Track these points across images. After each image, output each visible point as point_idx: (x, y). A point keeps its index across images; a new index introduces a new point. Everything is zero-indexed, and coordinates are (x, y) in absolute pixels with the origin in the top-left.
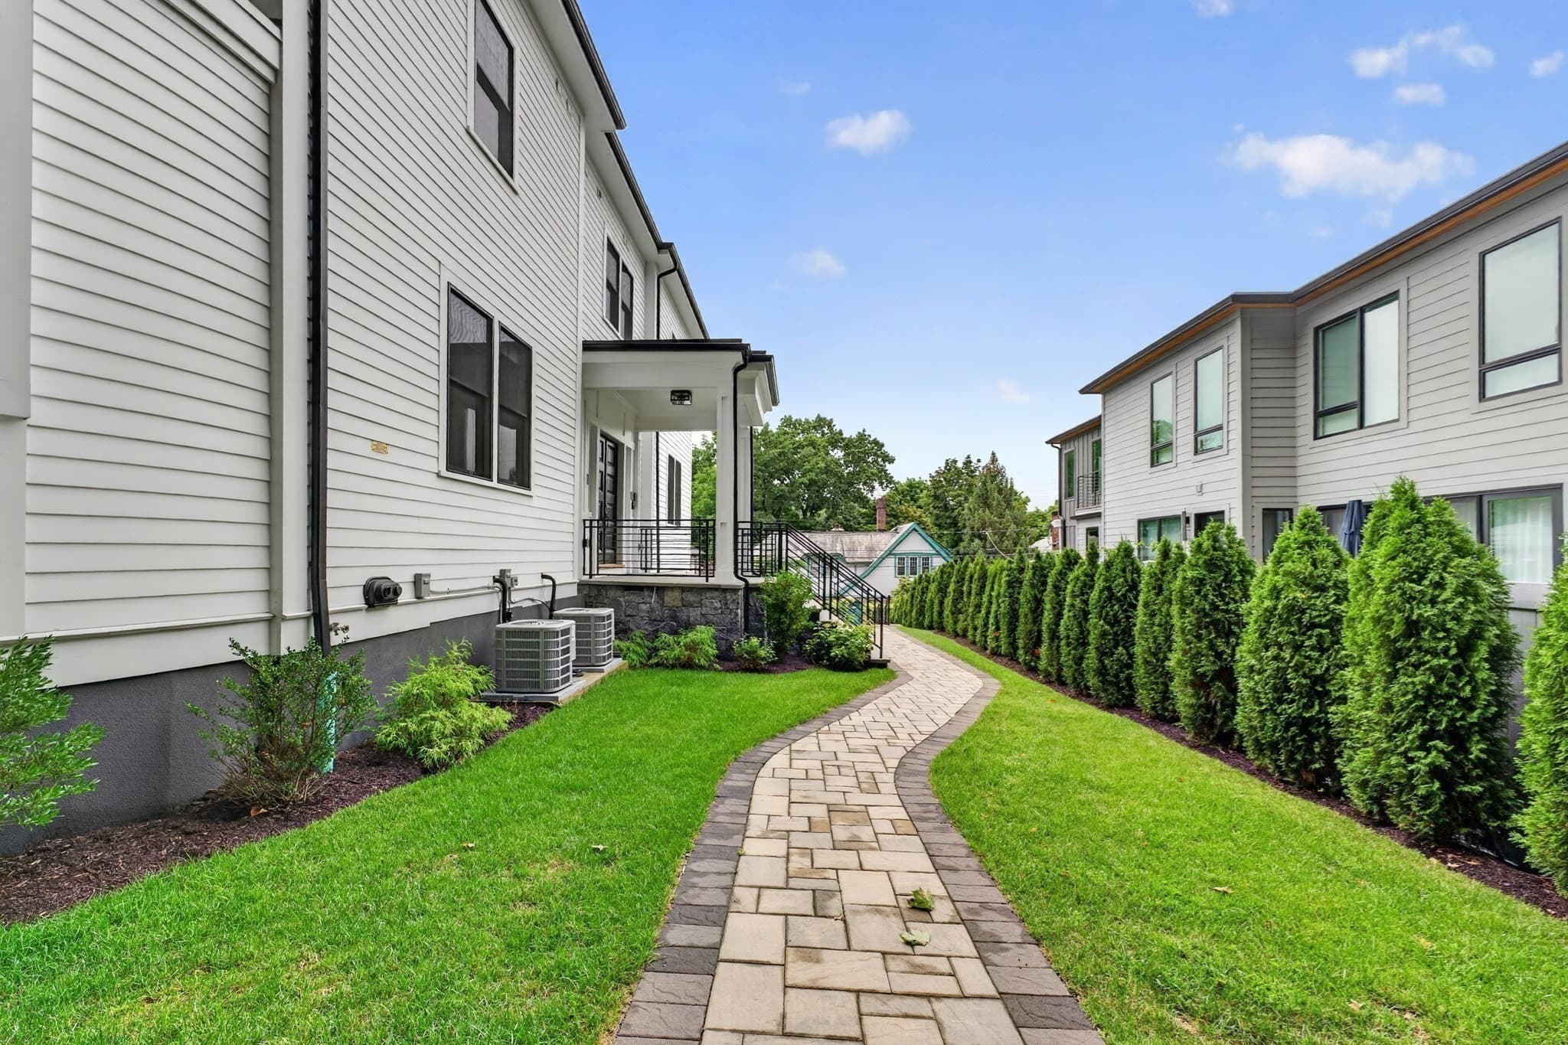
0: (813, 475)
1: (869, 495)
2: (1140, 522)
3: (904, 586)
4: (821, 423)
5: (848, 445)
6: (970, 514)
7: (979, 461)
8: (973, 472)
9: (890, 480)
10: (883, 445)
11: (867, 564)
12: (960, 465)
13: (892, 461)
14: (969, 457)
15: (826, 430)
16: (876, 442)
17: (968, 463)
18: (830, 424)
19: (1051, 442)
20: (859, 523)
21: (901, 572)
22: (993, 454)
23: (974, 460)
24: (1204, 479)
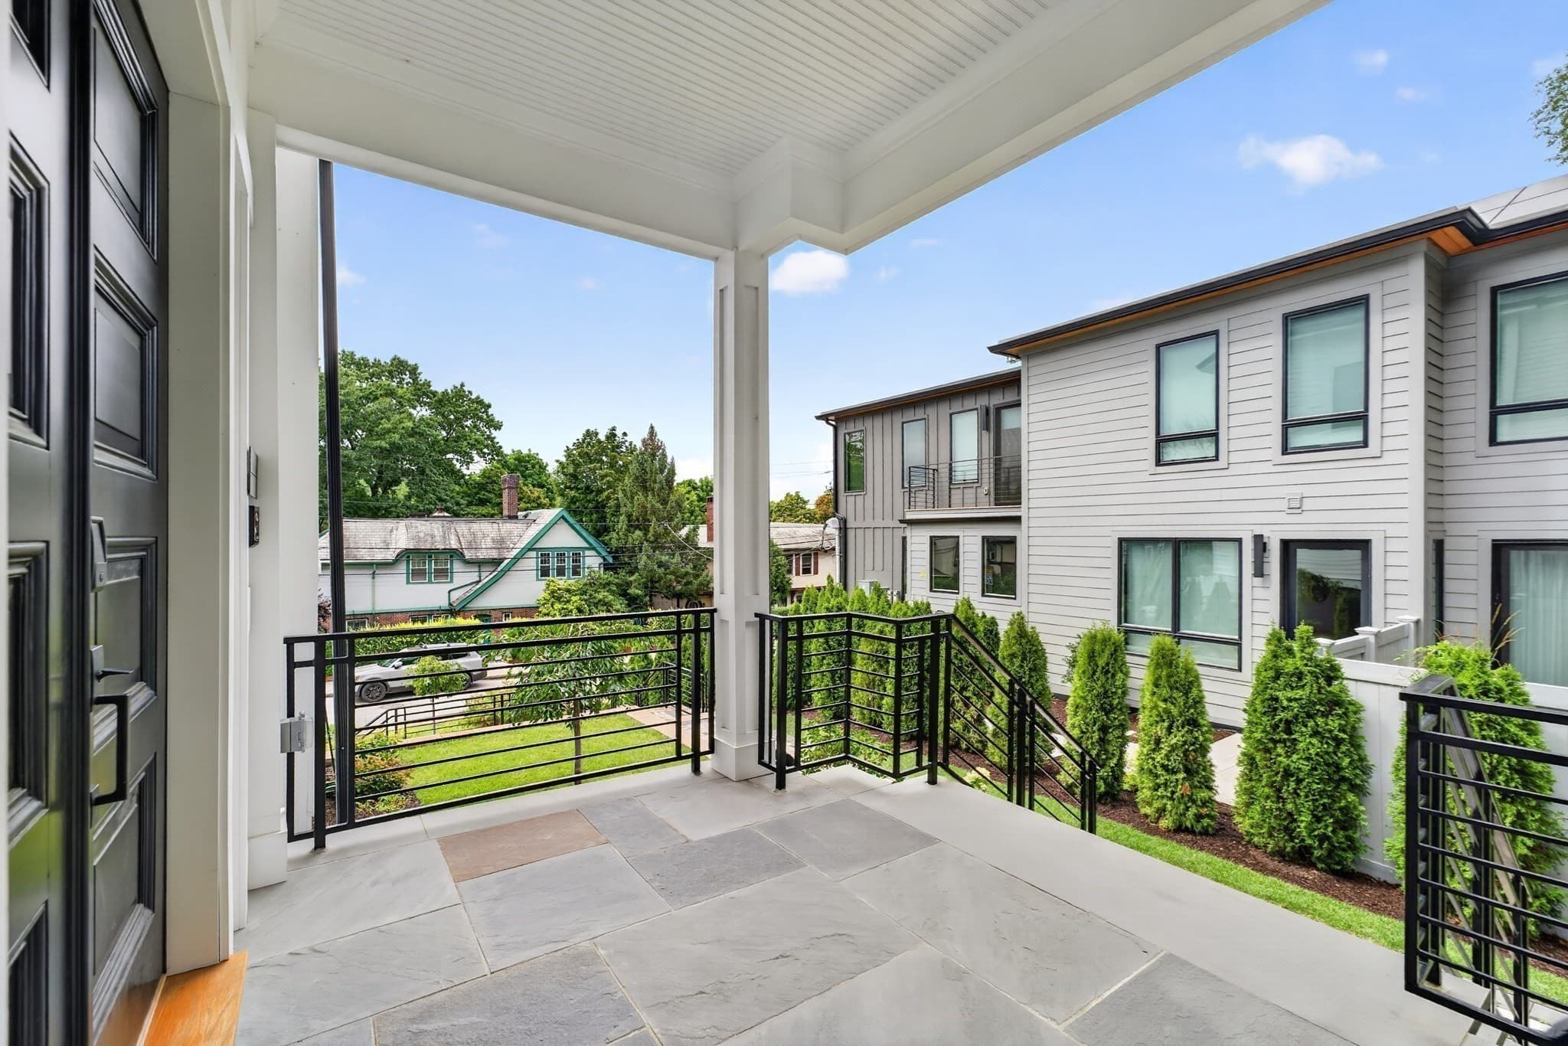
0: (396, 437)
1: (464, 471)
2: (1121, 541)
3: (553, 592)
4: (400, 366)
5: (440, 402)
6: (625, 497)
7: (625, 434)
8: (618, 447)
9: (497, 450)
10: (489, 406)
11: (496, 562)
12: (602, 437)
13: (498, 426)
14: (614, 429)
15: (407, 378)
16: (479, 401)
17: (612, 435)
18: (414, 371)
19: (824, 417)
20: (458, 504)
21: (545, 572)
22: (652, 427)
23: (619, 433)
24: (1307, 491)
